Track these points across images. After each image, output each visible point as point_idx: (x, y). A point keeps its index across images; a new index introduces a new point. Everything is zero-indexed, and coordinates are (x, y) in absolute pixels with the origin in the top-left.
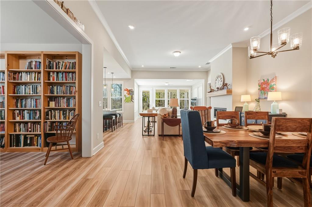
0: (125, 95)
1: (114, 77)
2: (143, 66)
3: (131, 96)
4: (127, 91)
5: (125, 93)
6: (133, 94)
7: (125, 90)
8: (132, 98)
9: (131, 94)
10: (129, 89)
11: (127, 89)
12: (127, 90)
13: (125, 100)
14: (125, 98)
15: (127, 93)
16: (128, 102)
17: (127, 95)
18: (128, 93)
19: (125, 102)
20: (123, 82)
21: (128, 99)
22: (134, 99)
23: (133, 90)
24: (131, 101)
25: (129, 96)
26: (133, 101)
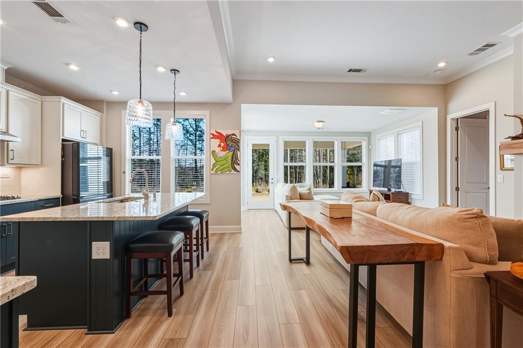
0: (214, 152)
1: (182, 95)
2: (271, 60)
3: (231, 153)
4: (219, 140)
5: (211, 145)
6: (239, 149)
7: (214, 137)
8: (235, 161)
9: (232, 149)
10: (225, 133)
11: (220, 134)
12: (219, 136)
13: (214, 166)
14: (212, 158)
15: (220, 146)
16: (222, 173)
17: (218, 150)
18: (222, 144)
19: (213, 172)
20: (208, 112)
21: (221, 163)
22: (239, 162)
23: (236, 136)
24: (231, 168)
25: (224, 153)
26: (239, 170)
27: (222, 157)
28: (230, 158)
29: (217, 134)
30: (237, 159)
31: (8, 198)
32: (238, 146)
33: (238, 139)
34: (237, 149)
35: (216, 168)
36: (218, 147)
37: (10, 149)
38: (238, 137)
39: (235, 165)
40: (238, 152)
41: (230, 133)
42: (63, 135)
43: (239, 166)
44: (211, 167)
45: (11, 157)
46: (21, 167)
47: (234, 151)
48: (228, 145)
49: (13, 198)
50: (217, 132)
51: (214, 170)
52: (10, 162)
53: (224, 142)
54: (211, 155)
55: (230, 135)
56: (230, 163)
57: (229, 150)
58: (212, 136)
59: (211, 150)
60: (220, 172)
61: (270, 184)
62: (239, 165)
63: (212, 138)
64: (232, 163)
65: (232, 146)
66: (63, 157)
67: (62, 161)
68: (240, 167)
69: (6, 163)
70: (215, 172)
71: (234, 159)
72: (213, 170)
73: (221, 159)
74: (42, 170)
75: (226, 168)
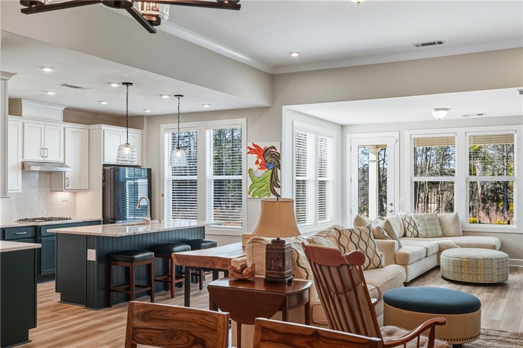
0: (251, 170)
1: (207, 108)
3: (270, 171)
4: (256, 156)
5: (250, 161)
6: (279, 167)
7: (251, 151)
8: (274, 182)
9: (272, 166)
10: (263, 145)
11: (258, 147)
12: (256, 150)
13: (251, 187)
14: (249, 178)
15: (257, 163)
16: (260, 197)
17: (255, 168)
18: (260, 161)
19: (250, 196)
20: (245, 119)
21: (258, 185)
22: (279, 184)
23: (276, 150)
24: (270, 192)
25: (263, 171)
26: (279, 194)
27: (259, 178)
28: (269, 178)
29: (254, 148)
30: (277, 179)
31: (62, 219)
32: (278, 162)
33: (278, 153)
34: (277, 166)
35: (253, 191)
36: (256, 164)
37: (66, 177)
38: (278, 151)
39: (275, 188)
40: (278, 170)
41: (269, 145)
42: (104, 161)
43: (279, 189)
44: (248, 190)
45: (67, 184)
46: (76, 192)
47: (273, 169)
48: (266, 161)
49: (67, 219)
50: (254, 145)
51: (251, 194)
52: (66, 188)
53: (263, 158)
54: (248, 175)
55: (268, 149)
56: (269, 184)
57: (268, 167)
58: (249, 151)
59: (248, 169)
60: (257, 197)
61: (388, 213)
62: (279, 187)
63: (249, 153)
64: (271, 184)
65: (270, 163)
66: (103, 181)
67: (103, 185)
68: (281, 190)
69: (64, 190)
70: (252, 196)
71: (274, 179)
72: (249, 194)
73: (259, 180)
74: (89, 194)
75: (264, 191)
